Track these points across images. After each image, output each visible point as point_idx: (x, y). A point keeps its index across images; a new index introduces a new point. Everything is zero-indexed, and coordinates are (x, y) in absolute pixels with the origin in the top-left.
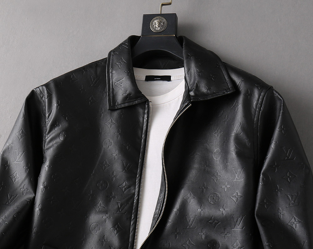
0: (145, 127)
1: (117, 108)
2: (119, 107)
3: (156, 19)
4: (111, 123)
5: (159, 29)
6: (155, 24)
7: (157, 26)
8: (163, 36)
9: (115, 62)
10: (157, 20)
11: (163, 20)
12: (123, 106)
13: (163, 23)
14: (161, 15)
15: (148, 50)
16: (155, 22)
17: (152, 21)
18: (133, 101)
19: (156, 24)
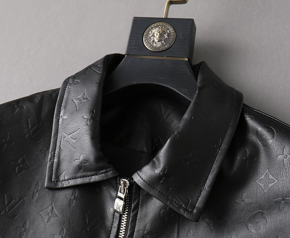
0: (116, 229)
1: (62, 186)
2: (66, 184)
3: (155, 27)
4: (50, 214)
5: (159, 44)
6: (153, 36)
7: (156, 40)
8: (165, 58)
9: (71, 98)
10: (157, 29)
11: (168, 29)
12: (72, 183)
13: (168, 35)
14: (166, 20)
15: (135, 83)
16: (153, 31)
17: (148, 30)
18: (91, 176)
19: (155, 35)
